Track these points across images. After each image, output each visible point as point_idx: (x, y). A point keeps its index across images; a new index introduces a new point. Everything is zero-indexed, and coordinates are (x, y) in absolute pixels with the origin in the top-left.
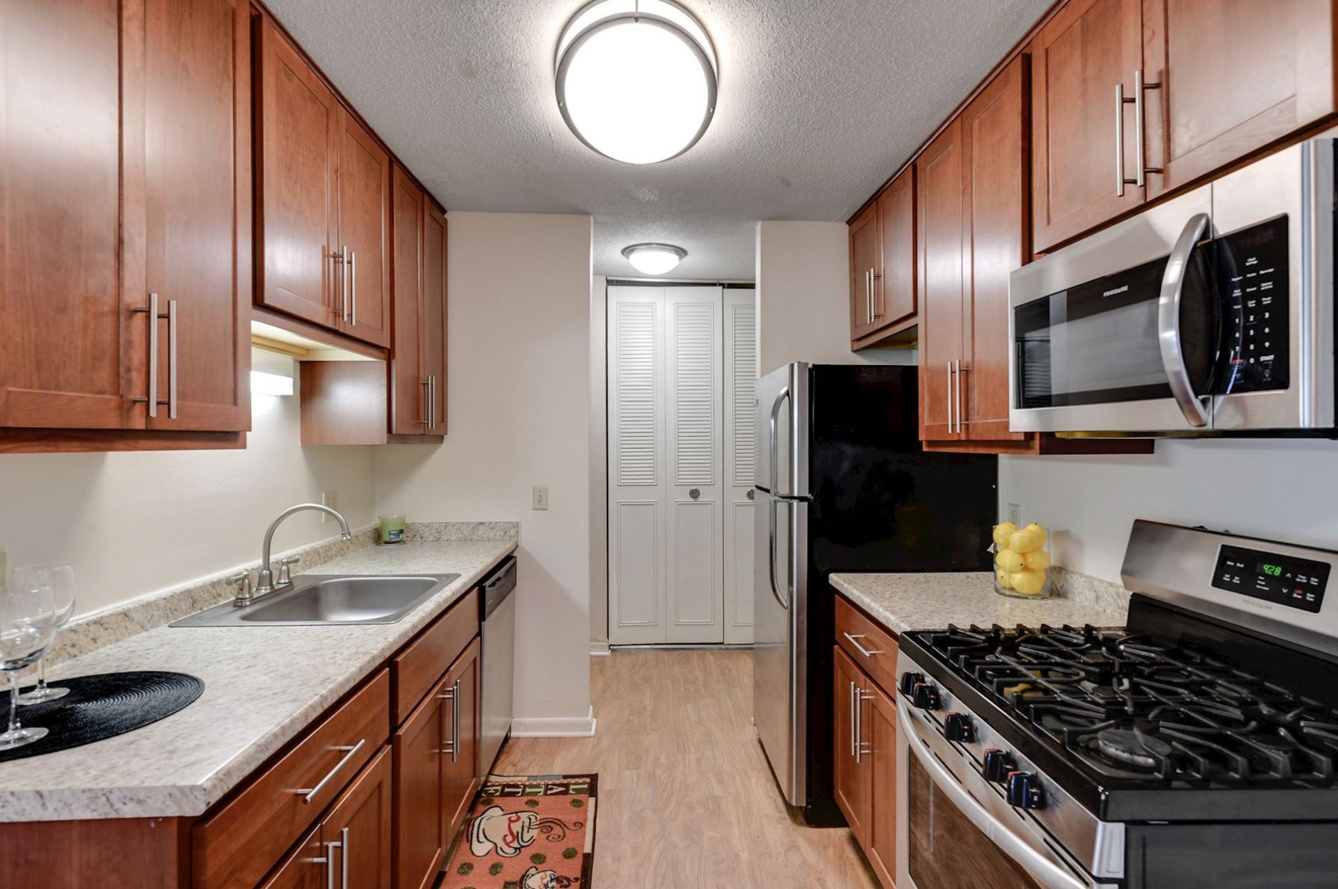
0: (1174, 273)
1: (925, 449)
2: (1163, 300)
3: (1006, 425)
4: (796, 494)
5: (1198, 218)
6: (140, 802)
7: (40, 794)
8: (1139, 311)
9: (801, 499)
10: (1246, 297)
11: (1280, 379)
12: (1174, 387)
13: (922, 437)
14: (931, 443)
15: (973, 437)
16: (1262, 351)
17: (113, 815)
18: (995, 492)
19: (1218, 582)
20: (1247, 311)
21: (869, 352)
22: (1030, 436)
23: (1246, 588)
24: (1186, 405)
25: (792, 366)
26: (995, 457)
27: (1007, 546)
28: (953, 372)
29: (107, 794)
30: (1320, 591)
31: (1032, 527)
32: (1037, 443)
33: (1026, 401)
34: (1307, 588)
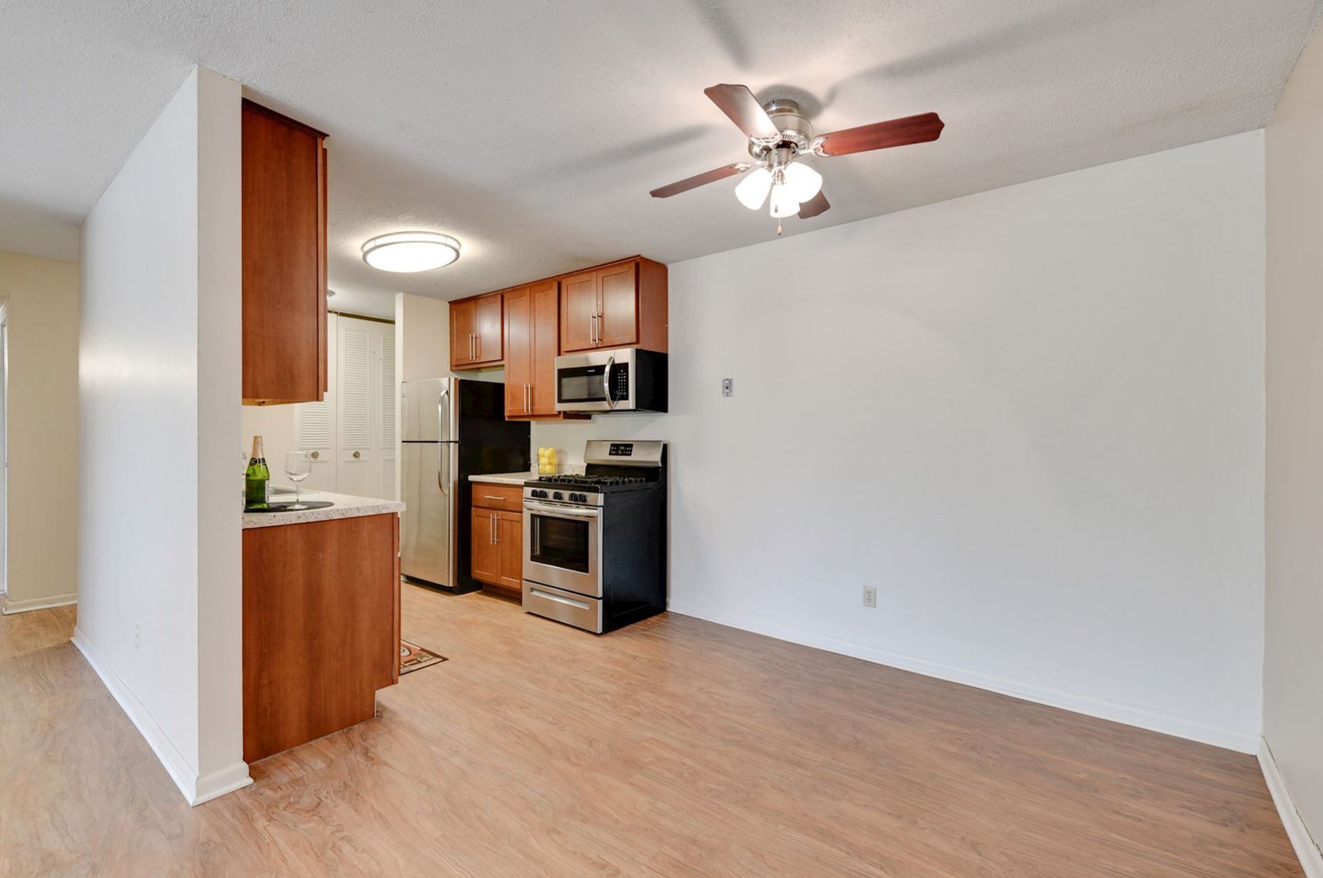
0: (607, 369)
1: (507, 419)
2: (605, 375)
3: (554, 408)
4: (451, 440)
5: (611, 358)
6: (388, 508)
7: (358, 508)
8: (597, 378)
9: (455, 442)
10: (621, 379)
11: (626, 398)
12: (607, 399)
13: (507, 414)
14: (509, 417)
15: (535, 413)
16: (623, 392)
17: (380, 513)
18: (529, 440)
19: (610, 454)
20: (621, 382)
21: (462, 372)
22: (559, 412)
23: (617, 454)
24: (609, 403)
25: (450, 379)
26: (529, 423)
27: (544, 456)
28: (527, 388)
29: (378, 506)
30: (631, 451)
31: (551, 448)
32: (562, 415)
33: (560, 401)
34: (629, 450)
